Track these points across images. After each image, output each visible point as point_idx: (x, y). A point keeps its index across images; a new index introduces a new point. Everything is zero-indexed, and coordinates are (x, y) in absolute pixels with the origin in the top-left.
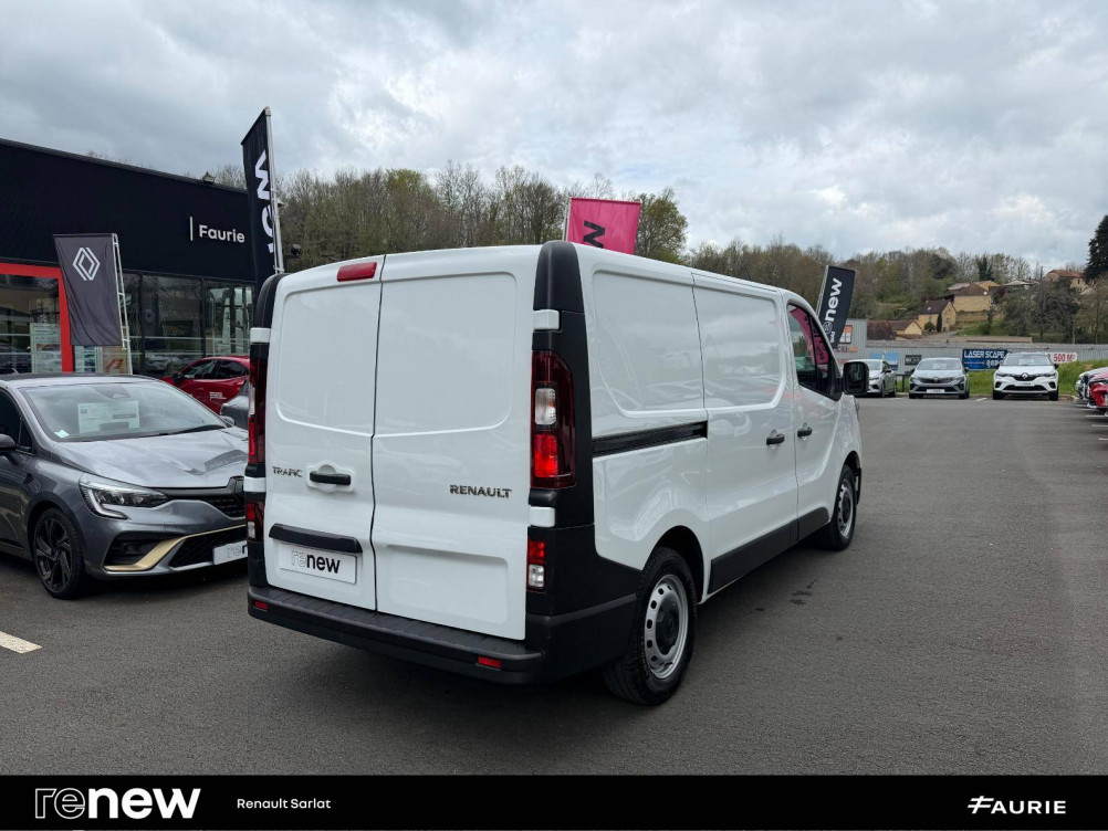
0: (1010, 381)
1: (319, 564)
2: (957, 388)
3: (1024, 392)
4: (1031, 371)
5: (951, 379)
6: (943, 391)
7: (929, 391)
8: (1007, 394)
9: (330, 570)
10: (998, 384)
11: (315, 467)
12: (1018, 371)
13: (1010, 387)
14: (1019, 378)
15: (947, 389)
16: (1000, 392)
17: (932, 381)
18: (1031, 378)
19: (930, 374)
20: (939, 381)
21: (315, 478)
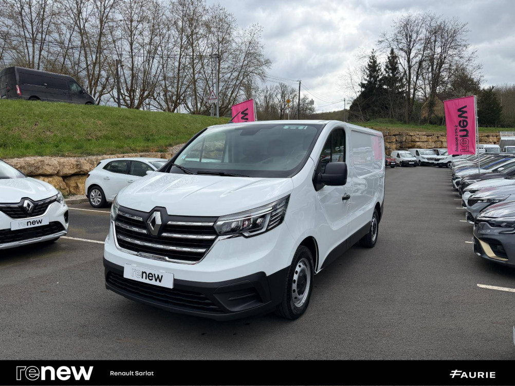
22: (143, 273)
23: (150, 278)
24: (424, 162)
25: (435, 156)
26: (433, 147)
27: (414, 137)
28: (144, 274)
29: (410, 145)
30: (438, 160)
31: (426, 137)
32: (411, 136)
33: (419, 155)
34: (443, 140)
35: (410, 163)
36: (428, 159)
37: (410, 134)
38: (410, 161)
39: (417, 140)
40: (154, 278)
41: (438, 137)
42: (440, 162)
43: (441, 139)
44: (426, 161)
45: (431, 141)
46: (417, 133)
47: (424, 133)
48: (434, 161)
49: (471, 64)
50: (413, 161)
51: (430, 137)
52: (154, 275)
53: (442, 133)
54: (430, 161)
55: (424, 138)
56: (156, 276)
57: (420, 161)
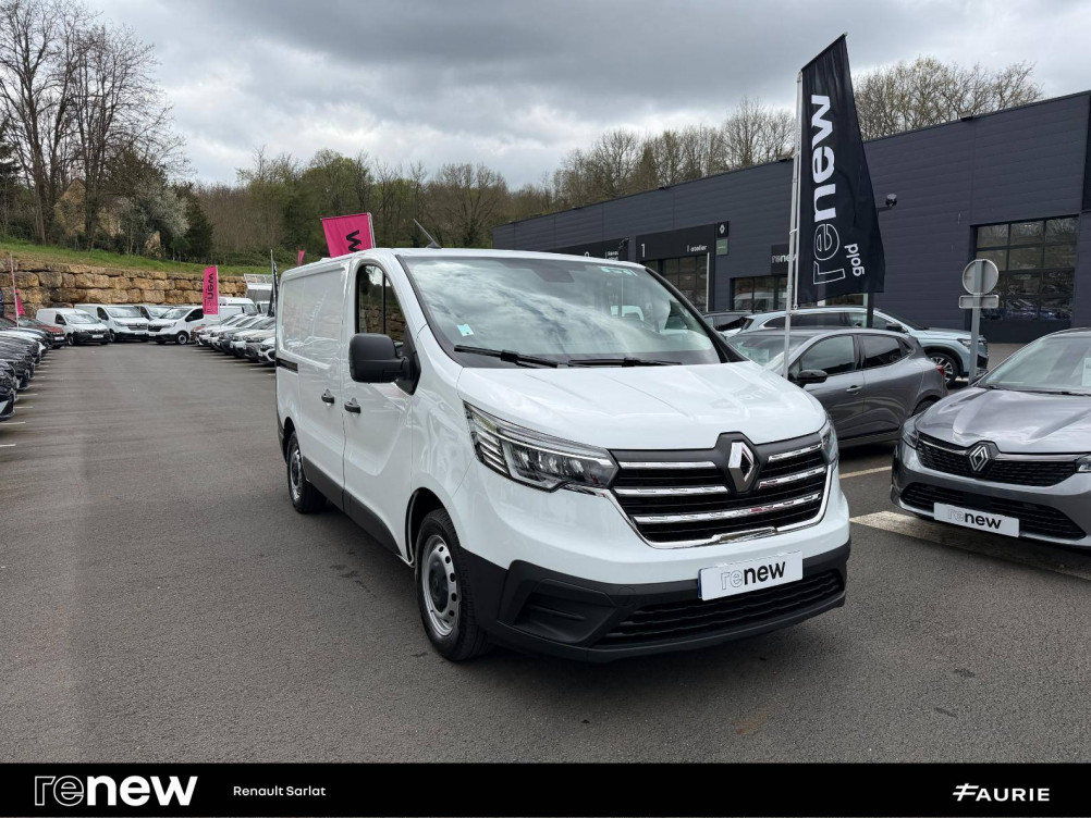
22: (746, 572)
23: (763, 577)
24: (121, 334)
25: (144, 321)
26: (125, 300)
27: (81, 279)
28: (750, 575)
29: (75, 296)
30: (158, 328)
31: (107, 278)
32: (74, 274)
33: (107, 318)
34: (143, 286)
35: (94, 336)
36: (130, 326)
37: (72, 270)
38: (95, 332)
39: (89, 284)
40: (769, 574)
41: (131, 279)
42: (163, 332)
43: (138, 283)
44: (127, 331)
45: (118, 286)
46: (88, 269)
47: (103, 270)
48: (147, 332)
49: (163, 132)
50: (100, 332)
51: (116, 279)
52: (770, 566)
53: (138, 272)
54: (137, 332)
55: (105, 281)
56: (774, 568)
57: (111, 330)
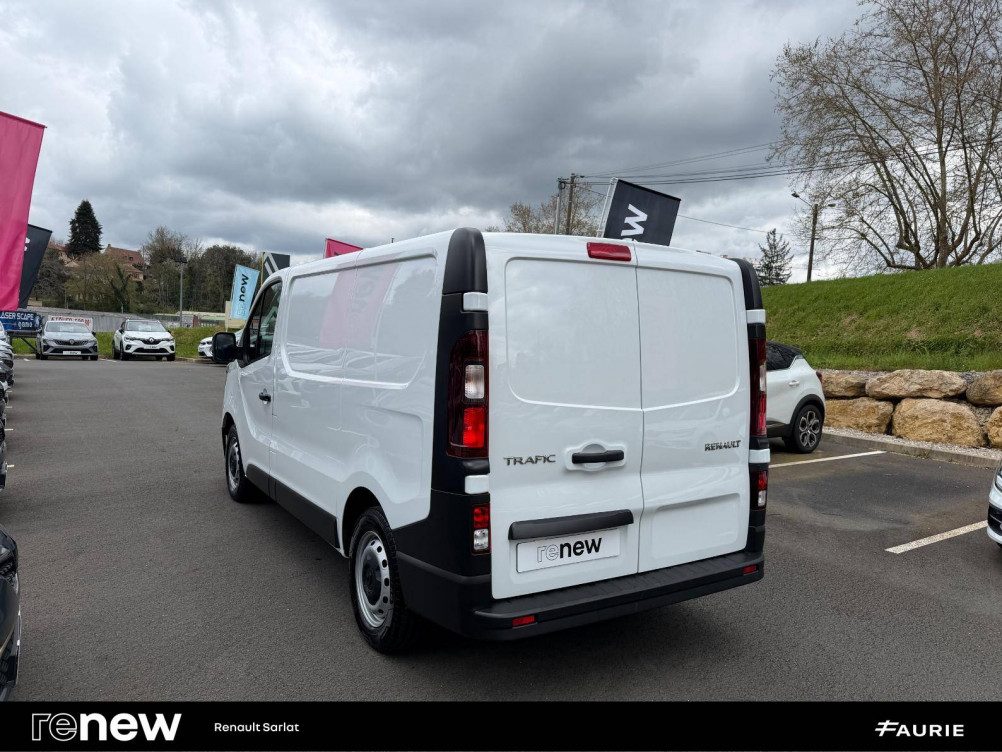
0: (141, 345)
1: (576, 550)
2: (91, 350)
3: (150, 354)
4: (157, 336)
5: (86, 342)
6: (79, 353)
7: (65, 353)
8: (135, 356)
9: (589, 551)
10: (129, 347)
11: (579, 449)
12: (146, 336)
13: (140, 350)
14: (146, 342)
15: (83, 351)
16: (130, 354)
17: (67, 343)
18: (157, 342)
19: (65, 337)
20: (76, 343)
21: (578, 459)
